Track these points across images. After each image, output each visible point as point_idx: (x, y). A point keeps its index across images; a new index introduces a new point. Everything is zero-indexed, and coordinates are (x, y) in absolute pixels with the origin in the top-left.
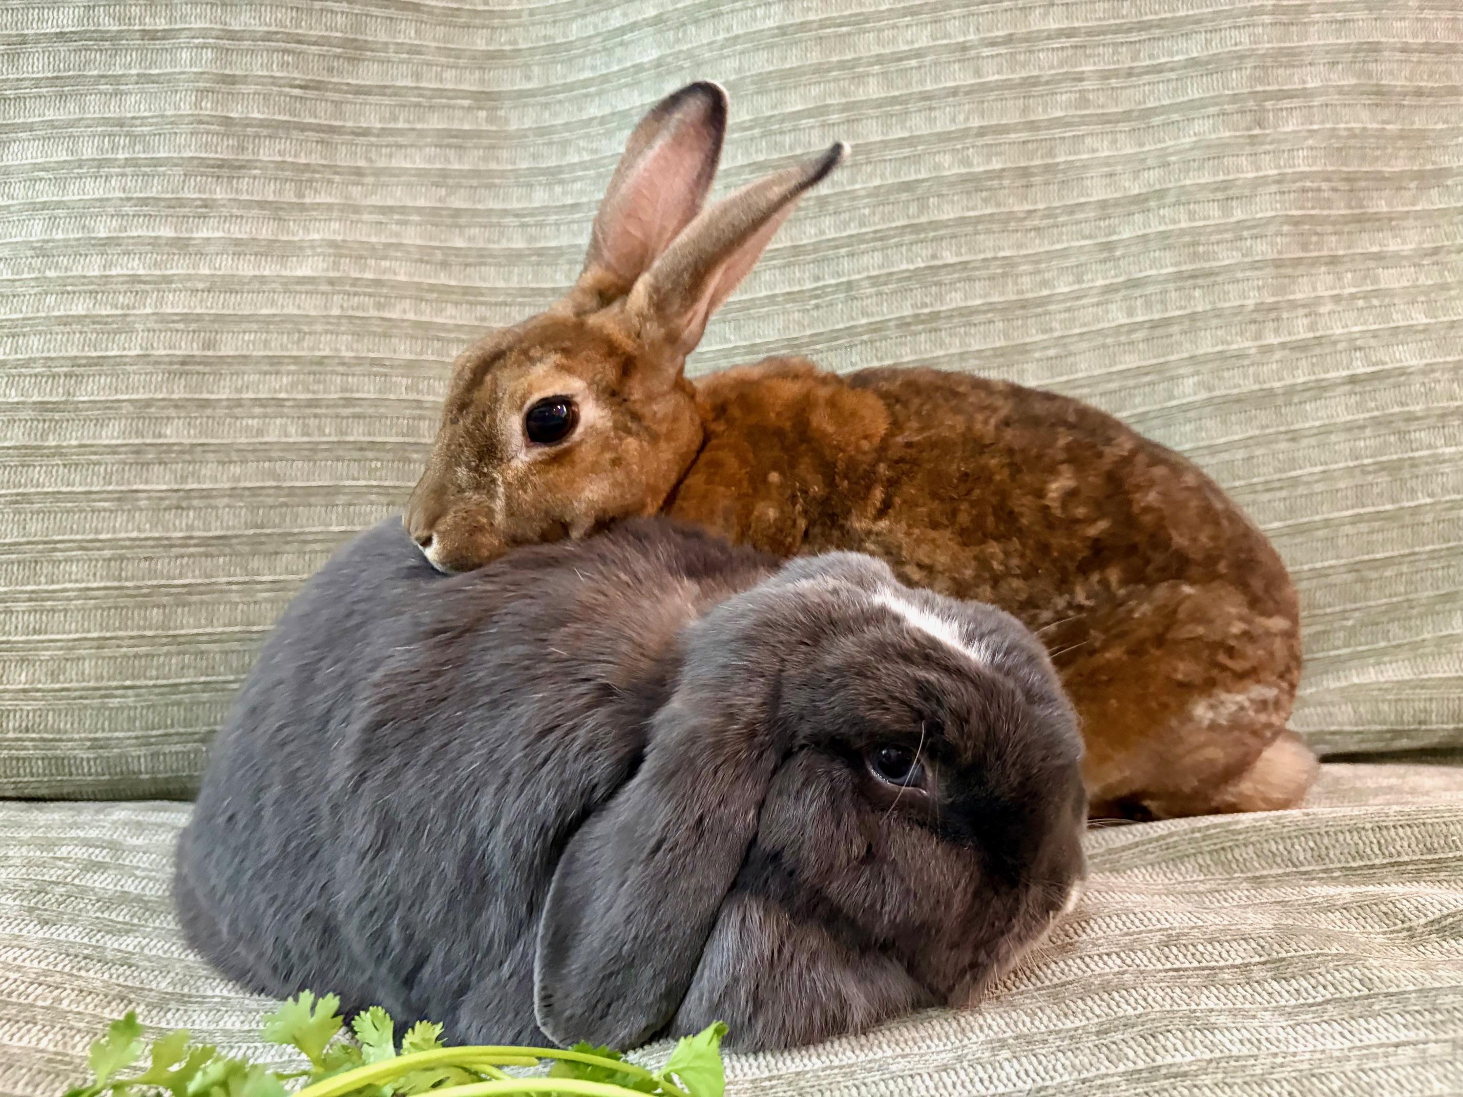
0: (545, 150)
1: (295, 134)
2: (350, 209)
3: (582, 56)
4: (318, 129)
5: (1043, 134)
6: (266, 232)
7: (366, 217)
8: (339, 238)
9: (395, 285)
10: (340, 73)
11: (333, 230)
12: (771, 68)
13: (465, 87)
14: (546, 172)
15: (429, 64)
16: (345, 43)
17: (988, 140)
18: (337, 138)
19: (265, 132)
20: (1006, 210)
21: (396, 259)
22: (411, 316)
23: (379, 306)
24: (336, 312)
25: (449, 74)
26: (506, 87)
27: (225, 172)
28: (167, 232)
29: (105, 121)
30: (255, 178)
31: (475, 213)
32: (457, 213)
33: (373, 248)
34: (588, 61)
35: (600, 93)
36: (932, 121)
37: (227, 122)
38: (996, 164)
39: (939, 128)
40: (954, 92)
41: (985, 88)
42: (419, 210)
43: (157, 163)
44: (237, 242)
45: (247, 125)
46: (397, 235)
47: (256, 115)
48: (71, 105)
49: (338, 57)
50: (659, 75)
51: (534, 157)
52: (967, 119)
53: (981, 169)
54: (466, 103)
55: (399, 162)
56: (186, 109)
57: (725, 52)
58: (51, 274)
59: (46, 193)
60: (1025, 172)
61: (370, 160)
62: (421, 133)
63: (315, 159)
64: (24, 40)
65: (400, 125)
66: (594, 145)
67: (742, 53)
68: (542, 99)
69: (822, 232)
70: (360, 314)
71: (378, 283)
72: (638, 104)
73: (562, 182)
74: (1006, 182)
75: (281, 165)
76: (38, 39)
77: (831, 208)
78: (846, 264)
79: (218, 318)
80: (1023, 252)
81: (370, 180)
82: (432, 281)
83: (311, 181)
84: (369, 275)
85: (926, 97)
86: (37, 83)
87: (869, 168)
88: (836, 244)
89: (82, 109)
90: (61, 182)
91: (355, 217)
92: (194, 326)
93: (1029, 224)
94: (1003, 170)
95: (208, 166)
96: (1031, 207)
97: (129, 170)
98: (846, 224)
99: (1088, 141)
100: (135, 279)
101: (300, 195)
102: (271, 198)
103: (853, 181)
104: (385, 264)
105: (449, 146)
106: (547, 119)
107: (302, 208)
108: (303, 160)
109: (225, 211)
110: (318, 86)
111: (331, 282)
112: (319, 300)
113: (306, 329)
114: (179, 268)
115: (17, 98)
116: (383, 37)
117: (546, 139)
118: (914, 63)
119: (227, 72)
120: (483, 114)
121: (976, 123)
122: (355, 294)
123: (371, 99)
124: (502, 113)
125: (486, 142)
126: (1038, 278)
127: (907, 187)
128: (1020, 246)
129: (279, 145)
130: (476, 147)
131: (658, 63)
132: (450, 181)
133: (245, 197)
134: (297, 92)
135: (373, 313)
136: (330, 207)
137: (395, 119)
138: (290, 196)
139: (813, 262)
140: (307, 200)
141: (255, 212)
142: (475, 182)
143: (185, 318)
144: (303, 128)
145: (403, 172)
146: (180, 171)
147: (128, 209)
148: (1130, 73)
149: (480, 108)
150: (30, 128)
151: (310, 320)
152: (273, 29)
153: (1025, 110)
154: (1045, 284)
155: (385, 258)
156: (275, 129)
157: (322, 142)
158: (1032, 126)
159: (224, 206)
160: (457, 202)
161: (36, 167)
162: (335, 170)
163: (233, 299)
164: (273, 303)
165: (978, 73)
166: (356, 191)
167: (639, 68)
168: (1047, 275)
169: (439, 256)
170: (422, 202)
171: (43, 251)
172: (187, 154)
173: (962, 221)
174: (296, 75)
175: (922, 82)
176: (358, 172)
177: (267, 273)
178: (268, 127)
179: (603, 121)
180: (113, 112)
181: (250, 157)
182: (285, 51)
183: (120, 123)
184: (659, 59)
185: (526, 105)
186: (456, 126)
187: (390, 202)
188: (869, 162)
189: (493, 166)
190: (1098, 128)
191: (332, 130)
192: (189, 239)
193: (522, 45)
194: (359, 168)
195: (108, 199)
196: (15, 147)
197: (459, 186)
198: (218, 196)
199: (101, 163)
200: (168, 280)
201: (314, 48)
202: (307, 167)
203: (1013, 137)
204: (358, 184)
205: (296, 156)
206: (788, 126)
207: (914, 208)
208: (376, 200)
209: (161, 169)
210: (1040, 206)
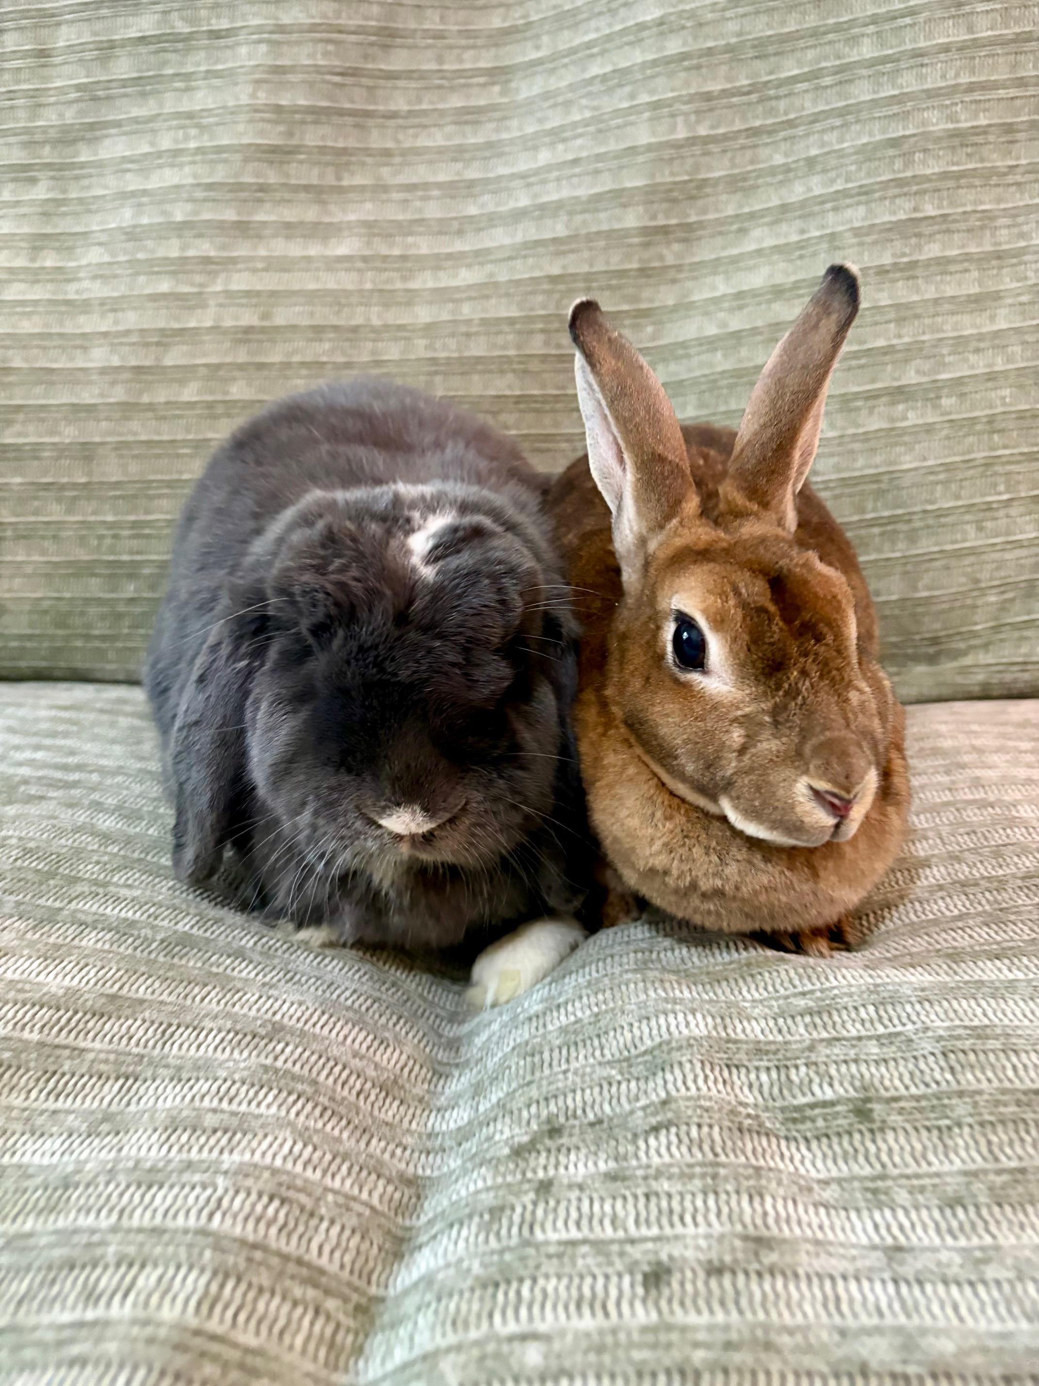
0: (550, 113)
1: (336, 119)
2: (380, 189)
3: (588, 19)
4: (353, 113)
5: (1030, 91)
6: (311, 214)
7: (396, 196)
8: (372, 218)
9: (419, 258)
10: (374, 60)
11: (367, 211)
12: (770, 33)
13: (482, 64)
14: (552, 132)
15: (451, 47)
16: (380, 31)
17: (977, 96)
18: (370, 122)
19: (309, 118)
20: (989, 165)
21: (421, 234)
22: (430, 284)
23: (404, 279)
24: (368, 286)
25: (468, 55)
26: (520, 59)
27: (277, 157)
28: (230, 215)
29: (178, 115)
30: (302, 162)
31: (486, 181)
32: (471, 184)
33: (398, 224)
34: (593, 24)
35: (603, 53)
36: (922, 78)
37: (278, 109)
38: (983, 121)
39: (928, 86)
40: (946, 49)
41: (977, 44)
42: (439, 185)
43: (221, 150)
44: (288, 225)
45: (294, 112)
46: (420, 210)
47: (302, 102)
48: (152, 102)
49: (372, 44)
50: (662, 34)
51: (540, 121)
52: (957, 75)
53: (969, 124)
54: (481, 80)
55: (423, 141)
56: (244, 100)
57: (728, 14)
58: (141, 256)
59: (133, 183)
60: (1009, 129)
61: (398, 141)
62: (442, 113)
63: (351, 143)
64: (112, 45)
65: (424, 106)
66: (595, 103)
67: (744, 15)
68: (551, 66)
69: (810, 189)
70: (389, 287)
71: (404, 258)
72: (639, 60)
73: (564, 140)
74: (991, 138)
75: (322, 150)
76: (125, 43)
77: (819, 168)
78: (831, 218)
79: (273, 294)
80: (1002, 206)
81: (397, 160)
82: (449, 250)
84: (396, 252)
85: (918, 54)
86: (124, 83)
87: (858, 127)
88: (821, 200)
89: (161, 105)
90: (145, 172)
91: (384, 196)
92: (254, 301)
93: (1010, 179)
94: (990, 126)
95: (264, 152)
96: (1014, 163)
97: (199, 158)
98: (833, 181)
100: (207, 260)
101: (339, 178)
102: (315, 182)
103: (841, 140)
104: (410, 239)
105: (466, 123)
106: (554, 83)
107: (340, 190)
108: (341, 144)
109: (278, 195)
110: (354, 73)
111: (365, 259)
112: (354, 275)
113: (343, 301)
114: (242, 250)
115: (108, 98)
116: (412, 25)
117: (551, 102)
118: (908, 20)
119: (279, 63)
120: (497, 89)
121: (966, 79)
122: (385, 270)
123: (401, 83)
124: (513, 85)
125: (497, 115)
126: (1016, 230)
127: (894, 143)
128: (999, 200)
129: (322, 130)
130: (490, 121)
131: (660, 22)
132: (467, 156)
133: (293, 181)
134: (337, 79)
135: (399, 285)
136: (362, 189)
137: (420, 101)
138: (330, 180)
139: (800, 217)
140: (345, 183)
141: (303, 195)
142: (487, 154)
143: (248, 294)
144: (342, 113)
145: (426, 150)
146: (240, 156)
147: (200, 194)
149: (494, 83)
150: (118, 124)
151: (347, 293)
152: (318, 21)
153: (1014, 67)
154: (1022, 236)
155: (411, 234)
156: (317, 114)
157: (356, 126)
158: (1022, 82)
159: (275, 190)
160: (473, 173)
161: (125, 159)
162: (367, 151)
163: (286, 276)
164: (317, 279)
165: (970, 29)
166: (385, 171)
167: (642, 27)
168: (1025, 228)
169: (455, 225)
170: (442, 177)
171: (133, 235)
172: (246, 141)
173: (945, 176)
174: (336, 63)
175: (914, 40)
176: (387, 153)
177: (313, 253)
178: (311, 113)
179: (604, 78)
180: (185, 106)
181: (298, 142)
182: (329, 41)
183: (190, 115)
184: (662, 17)
185: (535, 74)
186: (473, 103)
187: (414, 180)
188: (857, 122)
189: (505, 136)
191: (366, 114)
192: (249, 222)
193: (534, 18)
194: (386, 149)
195: (183, 186)
196: (107, 142)
197: (474, 159)
198: (272, 181)
199: (177, 153)
200: (234, 261)
201: (353, 38)
202: (344, 151)
203: (1002, 93)
204: (387, 165)
205: (336, 141)
206: (783, 91)
207: (898, 164)
208: (401, 179)
209: (225, 155)
210: (1024, 162)
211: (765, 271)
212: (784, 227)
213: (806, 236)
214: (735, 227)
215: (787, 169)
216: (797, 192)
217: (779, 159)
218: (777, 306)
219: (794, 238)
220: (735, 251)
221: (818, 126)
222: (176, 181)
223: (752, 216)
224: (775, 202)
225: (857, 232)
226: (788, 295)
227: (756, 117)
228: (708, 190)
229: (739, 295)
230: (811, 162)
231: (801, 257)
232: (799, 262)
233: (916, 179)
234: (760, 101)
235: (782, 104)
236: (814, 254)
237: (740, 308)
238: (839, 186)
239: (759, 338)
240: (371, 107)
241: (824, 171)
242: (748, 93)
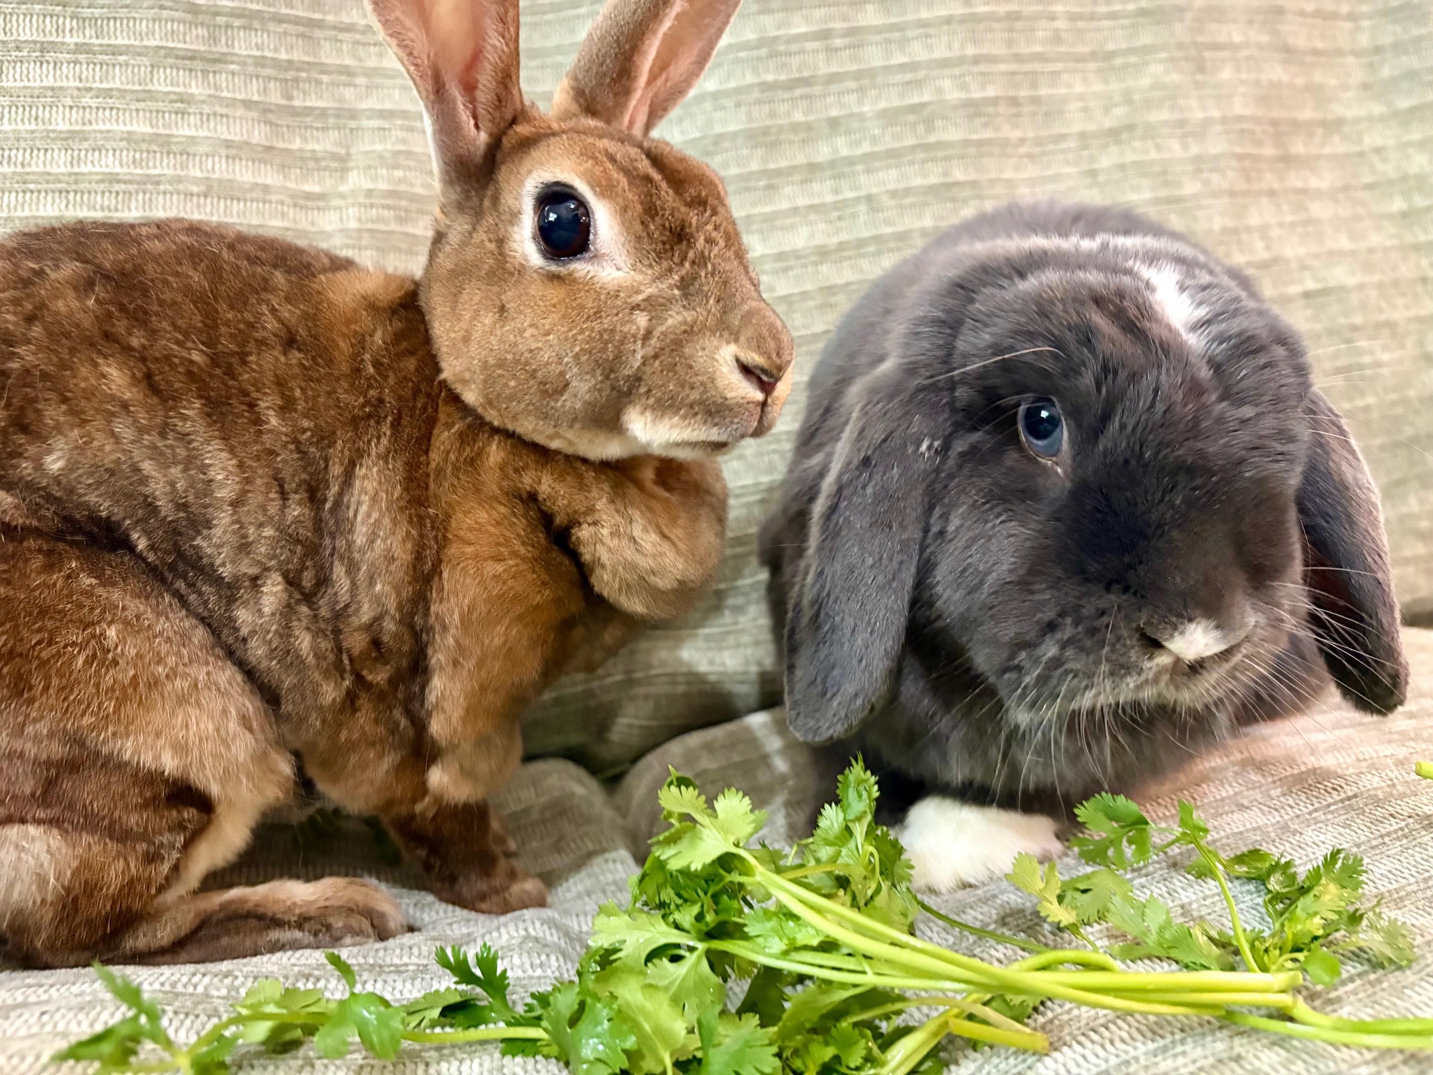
1: (271, 26)
2: (345, 114)
4: (297, 21)
5: (1026, 67)
6: (259, 136)
7: (365, 123)
11: (333, 141)
17: (982, 68)
18: (318, 33)
19: (238, 22)
23: (401, 221)
27: (198, 65)
28: (140, 126)
30: (233, 74)
36: (930, 48)
38: (991, 92)
39: (937, 54)
43: (115, 51)
44: (228, 144)
45: (218, 14)
46: (404, 141)
52: (962, 47)
53: (979, 95)
61: (360, 60)
63: (297, 55)
70: (382, 227)
75: (260, 61)
77: (842, 129)
81: (361, 80)
83: (296, 80)
85: (923, 24)
87: (874, 93)
93: (1023, 150)
97: (82, 57)
98: (858, 143)
99: (1065, 77)
102: (256, 98)
103: (860, 102)
104: (399, 173)
108: (283, 56)
121: (970, 51)
122: (372, 206)
127: (914, 109)
129: (257, 38)
133: (227, 94)
135: (393, 227)
138: (275, 97)
140: (296, 103)
144: (281, 19)
146: (146, 61)
148: (1092, 17)
153: (1010, 43)
155: (396, 167)
157: (303, 36)
158: (1019, 58)
159: (203, 102)
162: (323, 69)
166: (348, 93)
172: (153, 43)
173: (966, 143)
176: (347, 71)
177: (269, 181)
178: (239, 16)
181: (224, 50)
187: (388, 106)
188: (874, 86)
190: (1071, 65)
191: (312, 23)
194: (347, 67)
198: (194, 90)
202: (290, 65)
203: (1003, 67)
204: (350, 85)
205: (276, 50)
206: (795, 47)
207: (921, 128)
208: (373, 103)
209: (122, 58)
210: (1030, 134)
211: (804, 231)
212: (816, 187)
213: (840, 197)
214: (762, 183)
215: (809, 127)
216: (822, 152)
217: (798, 117)
218: (824, 268)
219: (829, 198)
220: (768, 209)
221: (834, 88)
222: (49, 82)
223: (778, 173)
224: (801, 159)
225: (893, 194)
226: (833, 256)
227: (768, 71)
228: (726, 144)
229: (781, 256)
230: (834, 123)
231: (840, 218)
232: (838, 224)
233: (940, 145)
234: (771, 55)
235: (795, 61)
236: (854, 216)
237: (786, 270)
238: (866, 148)
239: (811, 303)
240: (317, 16)
241: (848, 133)
242: (758, 47)
